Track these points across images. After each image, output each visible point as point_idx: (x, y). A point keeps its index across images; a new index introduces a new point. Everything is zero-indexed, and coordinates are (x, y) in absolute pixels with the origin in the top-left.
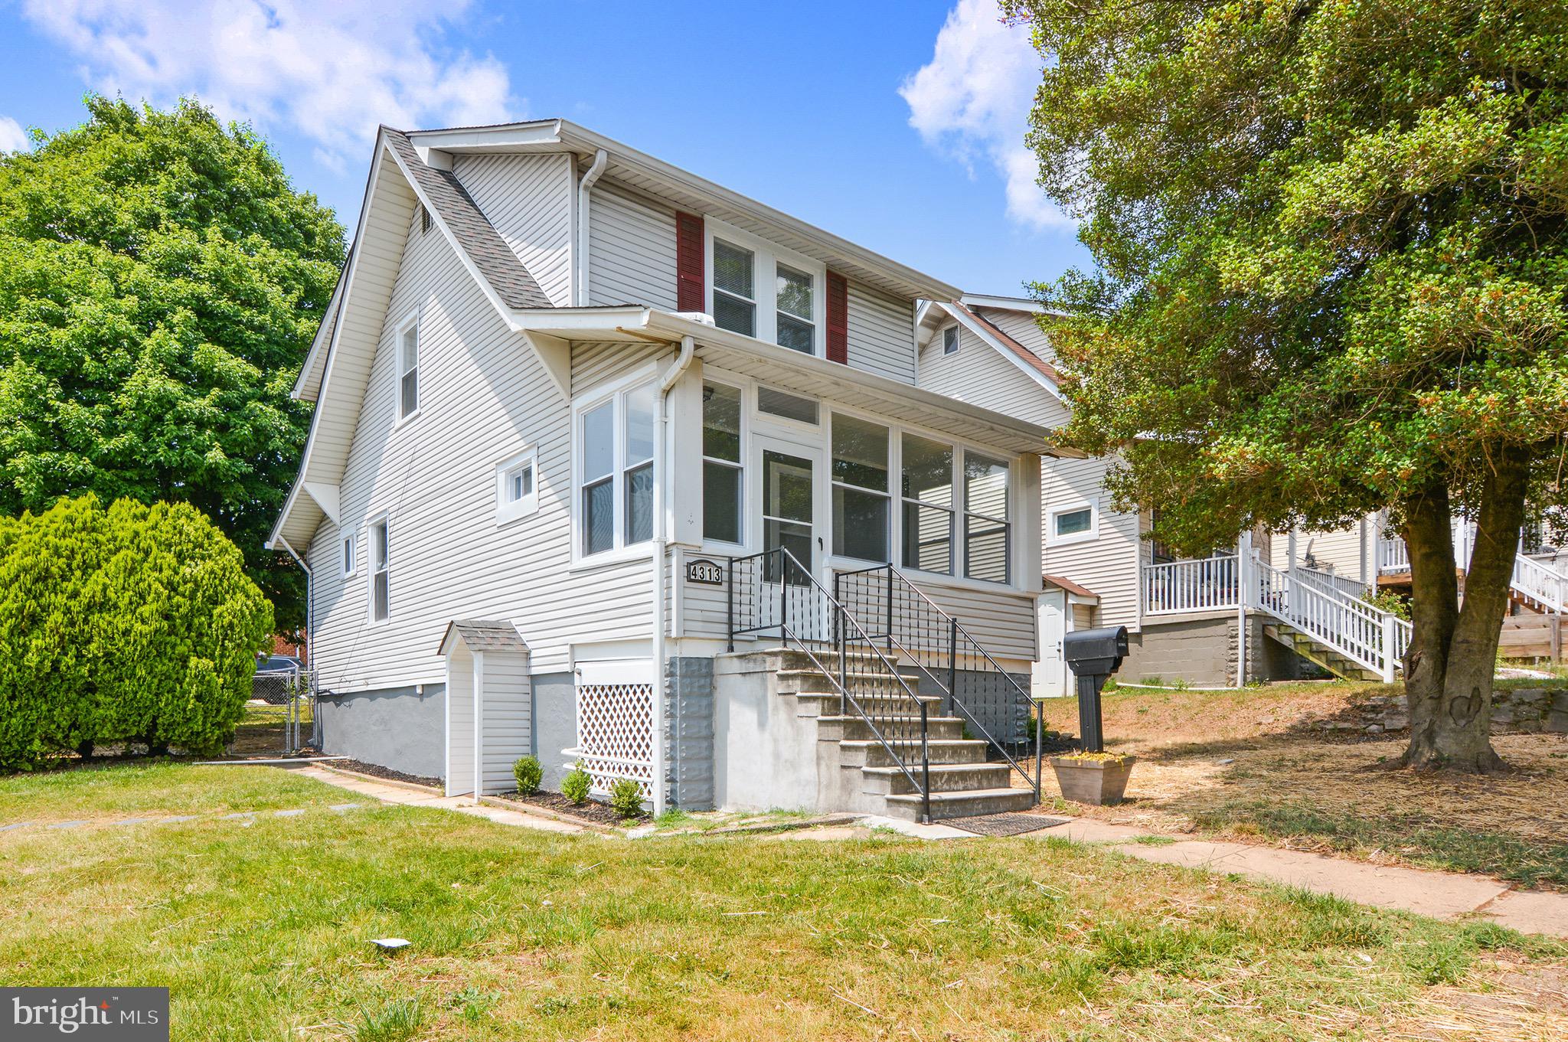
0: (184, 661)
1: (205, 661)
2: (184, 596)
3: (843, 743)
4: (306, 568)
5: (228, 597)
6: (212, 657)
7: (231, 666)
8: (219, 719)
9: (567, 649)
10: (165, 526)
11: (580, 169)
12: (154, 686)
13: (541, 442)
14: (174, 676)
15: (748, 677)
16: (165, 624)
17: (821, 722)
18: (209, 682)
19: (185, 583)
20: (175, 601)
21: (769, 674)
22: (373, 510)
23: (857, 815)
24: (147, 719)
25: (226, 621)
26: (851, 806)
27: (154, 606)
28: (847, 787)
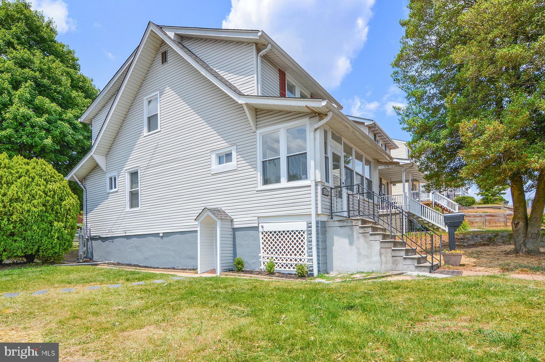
0: (51, 223)
1: (60, 223)
2: (50, 197)
3: (393, 248)
4: (83, 188)
5: (66, 198)
6: (62, 221)
7: (70, 225)
8: (65, 247)
9: (256, 218)
10: (38, 168)
11: (258, 50)
12: (40, 234)
13: (238, 144)
14: (47, 230)
15: (343, 227)
16: (44, 208)
17: (381, 242)
18: (62, 232)
19: (50, 192)
20: (47, 198)
21: (354, 227)
22: (130, 166)
23: (404, 272)
24: (36, 248)
25: (67, 207)
26: (397, 269)
27: (40, 200)
28: (395, 263)
